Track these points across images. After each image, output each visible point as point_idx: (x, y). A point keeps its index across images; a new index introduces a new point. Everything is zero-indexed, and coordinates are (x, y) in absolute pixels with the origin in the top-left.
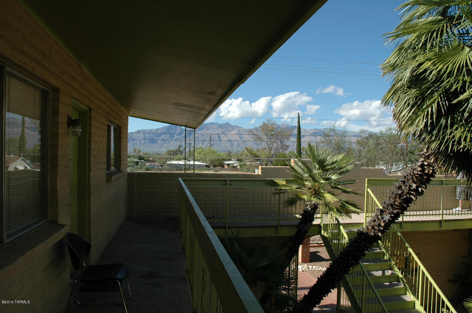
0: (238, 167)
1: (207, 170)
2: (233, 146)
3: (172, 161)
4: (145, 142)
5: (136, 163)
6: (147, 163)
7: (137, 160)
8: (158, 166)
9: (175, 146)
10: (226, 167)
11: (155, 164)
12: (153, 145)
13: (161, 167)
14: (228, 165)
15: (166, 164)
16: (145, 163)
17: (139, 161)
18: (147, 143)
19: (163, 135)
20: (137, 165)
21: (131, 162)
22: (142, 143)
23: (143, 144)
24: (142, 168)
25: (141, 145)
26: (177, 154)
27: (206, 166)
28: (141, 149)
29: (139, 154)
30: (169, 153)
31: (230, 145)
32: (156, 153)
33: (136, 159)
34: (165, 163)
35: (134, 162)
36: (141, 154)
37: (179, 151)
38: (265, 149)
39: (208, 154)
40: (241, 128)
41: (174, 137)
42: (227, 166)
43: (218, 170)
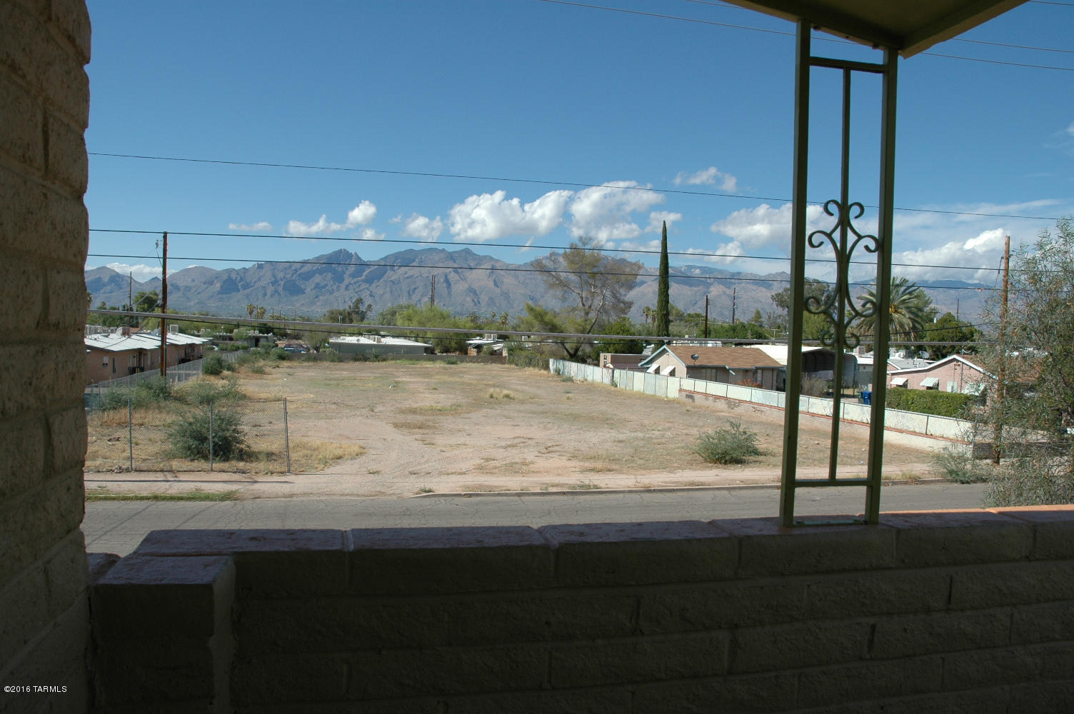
0: (505, 353)
1: (429, 360)
2: (479, 302)
3: (342, 337)
4: (276, 291)
5: (254, 340)
6: (280, 340)
7: (257, 333)
8: (308, 349)
9: (345, 302)
10: (473, 352)
11: (301, 342)
12: (295, 298)
13: (315, 352)
14: (478, 347)
15: (327, 345)
16: (275, 341)
17: (261, 335)
18: (279, 294)
19: (317, 275)
20: (257, 345)
21: (241, 338)
22: (269, 293)
23: (272, 295)
24: (267, 353)
25: (267, 297)
26: (351, 321)
27: (426, 349)
28: (267, 307)
29: (262, 318)
30: (333, 317)
31: (473, 300)
32: (300, 317)
33: (255, 330)
34: (325, 341)
35: (250, 338)
36: (267, 319)
37: (357, 313)
38: (574, 309)
39: (429, 320)
40: (497, 261)
41: (342, 280)
42: (475, 350)
43: (454, 359)
